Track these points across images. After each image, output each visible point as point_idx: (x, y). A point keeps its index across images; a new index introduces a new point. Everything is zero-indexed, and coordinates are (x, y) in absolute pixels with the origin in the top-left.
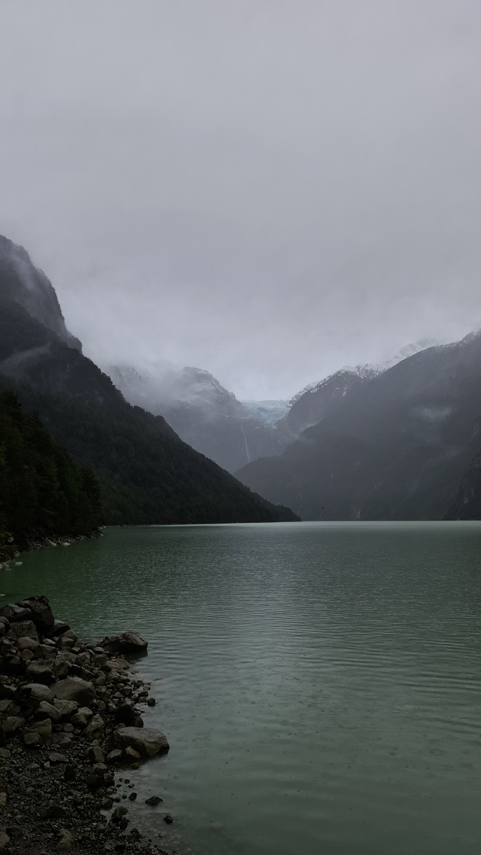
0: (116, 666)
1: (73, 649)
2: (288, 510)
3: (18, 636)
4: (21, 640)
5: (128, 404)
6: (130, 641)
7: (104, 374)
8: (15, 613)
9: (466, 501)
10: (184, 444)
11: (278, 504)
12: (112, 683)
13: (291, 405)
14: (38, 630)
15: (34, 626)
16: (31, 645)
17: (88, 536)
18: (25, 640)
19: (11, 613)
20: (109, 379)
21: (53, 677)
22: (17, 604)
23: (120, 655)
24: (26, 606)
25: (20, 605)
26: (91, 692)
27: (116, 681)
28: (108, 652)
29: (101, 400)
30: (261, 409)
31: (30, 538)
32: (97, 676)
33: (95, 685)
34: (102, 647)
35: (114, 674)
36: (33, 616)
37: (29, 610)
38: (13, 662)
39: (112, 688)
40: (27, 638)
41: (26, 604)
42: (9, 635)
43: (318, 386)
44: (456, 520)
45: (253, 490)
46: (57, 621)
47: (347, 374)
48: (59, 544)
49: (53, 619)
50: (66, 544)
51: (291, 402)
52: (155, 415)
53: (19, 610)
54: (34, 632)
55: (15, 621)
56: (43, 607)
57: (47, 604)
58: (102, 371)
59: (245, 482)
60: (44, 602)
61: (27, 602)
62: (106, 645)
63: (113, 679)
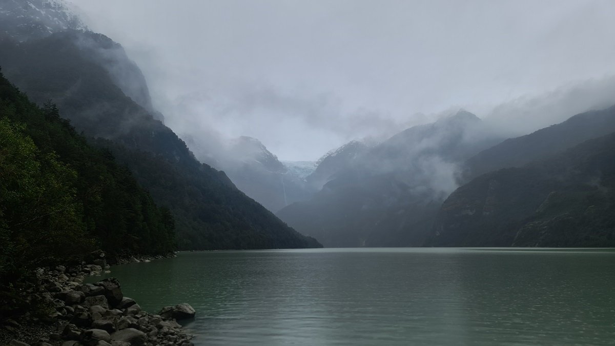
0: (167, 325)
1: (136, 316)
2: (314, 240)
3: (92, 305)
4: (93, 308)
5: (198, 162)
6: (181, 310)
7: (180, 139)
8: (91, 290)
9: (438, 234)
10: (239, 191)
11: (307, 235)
12: (163, 335)
13: (318, 165)
14: (109, 302)
15: (105, 300)
16: (101, 311)
17: (164, 256)
18: (97, 307)
19: (88, 290)
20: (184, 143)
21: (114, 328)
22: (94, 284)
23: (173, 318)
24: (101, 285)
25: (95, 285)
26: (143, 337)
27: (166, 334)
28: (163, 318)
29: (178, 158)
30: (296, 167)
31: (120, 256)
32: (151, 330)
33: (149, 336)
34: (160, 315)
35: (165, 330)
36: (106, 292)
37: (102, 288)
38: (82, 317)
39: (162, 338)
40: (99, 306)
41: (100, 284)
42: (84, 305)
43: (337, 151)
44: (431, 247)
45: (289, 226)
46: (125, 298)
47: (357, 143)
48: (142, 261)
49: (122, 296)
50: (147, 261)
51: (317, 163)
52: (219, 170)
53: (94, 288)
54: (105, 303)
55: (91, 296)
56: (114, 286)
57: (118, 284)
58: (179, 137)
59: (284, 219)
60: (115, 282)
61: (102, 283)
62: (163, 313)
63: (164, 333)
